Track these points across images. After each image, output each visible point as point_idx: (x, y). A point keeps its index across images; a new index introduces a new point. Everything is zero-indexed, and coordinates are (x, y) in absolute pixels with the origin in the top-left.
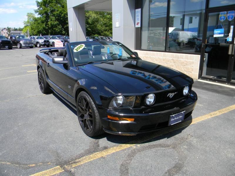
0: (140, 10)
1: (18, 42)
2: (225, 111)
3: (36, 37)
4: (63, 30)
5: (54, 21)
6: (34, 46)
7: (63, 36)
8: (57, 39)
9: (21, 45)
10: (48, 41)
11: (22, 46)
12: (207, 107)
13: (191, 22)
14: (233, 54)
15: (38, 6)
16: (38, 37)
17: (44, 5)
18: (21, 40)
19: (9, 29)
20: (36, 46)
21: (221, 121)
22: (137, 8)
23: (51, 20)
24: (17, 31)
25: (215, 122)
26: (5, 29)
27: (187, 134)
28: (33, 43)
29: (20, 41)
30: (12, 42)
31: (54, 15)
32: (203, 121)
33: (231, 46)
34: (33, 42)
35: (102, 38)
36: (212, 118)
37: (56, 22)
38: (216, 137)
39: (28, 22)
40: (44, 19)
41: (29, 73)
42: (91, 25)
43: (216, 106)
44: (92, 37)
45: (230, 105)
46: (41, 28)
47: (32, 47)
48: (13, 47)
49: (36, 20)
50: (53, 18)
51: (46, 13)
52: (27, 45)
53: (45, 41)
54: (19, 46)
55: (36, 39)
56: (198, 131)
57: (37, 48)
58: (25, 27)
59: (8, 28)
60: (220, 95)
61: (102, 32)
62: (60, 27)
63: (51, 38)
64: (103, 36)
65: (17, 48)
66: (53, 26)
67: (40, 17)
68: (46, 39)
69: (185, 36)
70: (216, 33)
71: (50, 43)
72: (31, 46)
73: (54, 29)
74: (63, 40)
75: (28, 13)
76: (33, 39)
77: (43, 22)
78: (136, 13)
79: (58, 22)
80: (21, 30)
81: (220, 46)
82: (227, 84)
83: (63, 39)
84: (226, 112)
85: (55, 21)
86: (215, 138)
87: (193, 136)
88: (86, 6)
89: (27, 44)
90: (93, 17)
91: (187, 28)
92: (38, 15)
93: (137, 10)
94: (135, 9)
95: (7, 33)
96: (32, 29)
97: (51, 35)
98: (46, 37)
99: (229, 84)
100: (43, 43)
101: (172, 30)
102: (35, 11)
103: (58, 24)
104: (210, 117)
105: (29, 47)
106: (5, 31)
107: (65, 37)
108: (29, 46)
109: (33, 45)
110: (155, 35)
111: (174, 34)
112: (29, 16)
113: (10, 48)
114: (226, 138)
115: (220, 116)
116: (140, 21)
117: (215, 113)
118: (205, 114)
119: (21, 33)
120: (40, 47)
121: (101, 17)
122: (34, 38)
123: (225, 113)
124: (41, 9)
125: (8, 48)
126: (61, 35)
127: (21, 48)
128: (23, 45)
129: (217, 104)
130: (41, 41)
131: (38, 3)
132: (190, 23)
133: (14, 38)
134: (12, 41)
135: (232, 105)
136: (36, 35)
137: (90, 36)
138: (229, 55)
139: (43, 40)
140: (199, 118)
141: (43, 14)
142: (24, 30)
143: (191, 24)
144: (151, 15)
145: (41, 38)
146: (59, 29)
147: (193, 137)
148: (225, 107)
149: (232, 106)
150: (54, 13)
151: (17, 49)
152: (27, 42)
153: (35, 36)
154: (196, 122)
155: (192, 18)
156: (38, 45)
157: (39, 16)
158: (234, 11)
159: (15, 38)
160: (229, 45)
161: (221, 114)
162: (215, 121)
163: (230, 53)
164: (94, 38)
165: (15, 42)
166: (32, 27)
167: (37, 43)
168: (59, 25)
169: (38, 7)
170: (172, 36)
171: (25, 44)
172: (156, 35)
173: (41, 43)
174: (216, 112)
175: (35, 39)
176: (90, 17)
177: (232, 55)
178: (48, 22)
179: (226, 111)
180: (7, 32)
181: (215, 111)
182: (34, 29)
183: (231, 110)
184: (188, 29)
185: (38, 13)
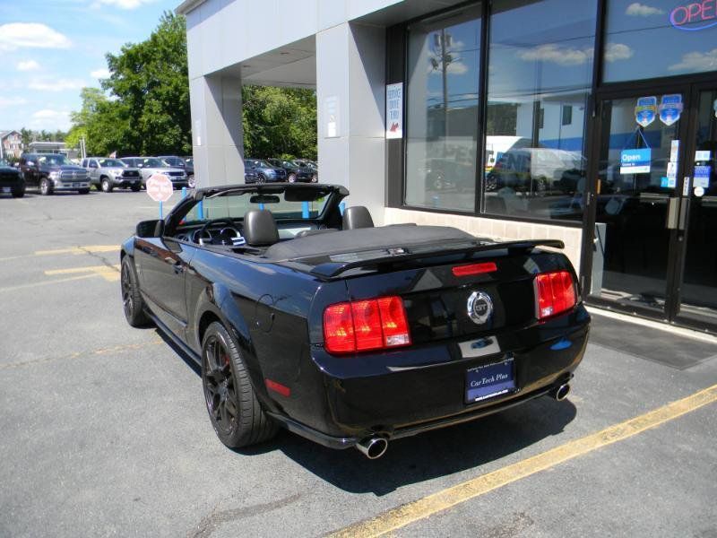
0: (399, 86)
1: (44, 175)
2: (652, 421)
3: (99, 161)
4: (185, 140)
5: (157, 113)
6: (94, 187)
7: (182, 159)
8: (164, 167)
9: (51, 184)
10: (136, 174)
11: (56, 187)
12: (594, 405)
13: (567, 120)
14: (682, 227)
15: (112, 70)
16: (106, 161)
17: (128, 67)
18: (53, 170)
19: (26, 136)
20: (99, 188)
21: (634, 461)
22: (390, 79)
23: (151, 111)
24: (50, 140)
25: (614, 466)
26: (13, 133)
27: (515, 514)
28: (88, 180)
29: (48, 174)
30: (23, 175)
31: (157, 97)
32: (575, 458)
33: (674, 202)
34: (89, 175)
35: (302, 165)
36: (607, 447)
37: (165, 118)
38: (613, 524)
39: (84, 114)
40: (129, 107)
41: (53, 277)
42: (272, 124)
43: (624, 403)
44: (272, 162)
45: (671, 400)
46: (118, 135)
47: (85, 191)
48: (27, 189)
49: (103, 109)
50: (156, 105)
51: (135, 90)
52: (71, 184)
53: (126, 174)
54: (44, 188)
55: (99, 166)
56: (555, 498)
57: (101, 193)
58: (76, 129)
59: (22, 131)
60: (640, 360)
61: (304, 147)
62: (175, 132)
63: (147, 164)
64: (308, 158)
65: (39, 193)
66: (154, 129)
67: (118, 101)
68: (132, 166)
69: (549, 162)
70: (626, 163)
71: (141, 178)
72: (81, 187)
73: (158, 136)
74: (182, 170)
75: (85, 90)
76: (91, 166)
77: (124, 116)
78: (388, 97)
79: (170, 117)
80: (60, 137)
81: (641, 201)
82: (666, 321)
83: (183, 167)
84: (654, 425)
85: (161, 113)
86: (610, 530)
87: (533, 522)
88: (244, 71)
89: (70, 181)
90: (277, 104)
91: (558, 138)
92: (112, 94)
93: (390, 87)
94: (386, 84)
95: (20, 147)
96: (91, 137)
97: (148, 155)
98: (132, 160)
99: (673, 323)
100: (120, 178)
101: (511, 145)
102: (103, 84)
103: (169, 122)
104: (600, 444)
105: (77, 192)
106: (14, 141)
107: (188, 160)
108: (77, 186)
109: (88, 185)
110: (457, 159)
111: (516, 158)
112: (89, 98)
113: (18, 194)
114: (646, 530)
115: (634, 439)
116: (399, 121)
117: (618, 429)
118: (585, 431)
119: (63, 147)
120: (110, 190)
121: (301, 101)
122: (93, 165)
123: (651, 430)
124: (121, 77)
125: (12, 192)
126: (179, 155)
127: (51, 192)
128: (58, 185)
129: (630, 394)
130: (115, 173)
131: (112, 59)
132: (564, 124)
133: (30, 163)
134: (27, 173)
135: (676, 399)
136: (102, 155)
137: (266, 158)
138: (670, 230)
139: (120, 171)
140: (564, 446)
141: (125, 93)
142: (70, 138)
143: (567, 126)
144: (449, 99)
145: (115, 164)
146: (174, 136)
147: (533, 527)
148: (654, 408)
149: (678, 402)
150: (158, 90)
151: (39, 197)
152: (71, 177)
153: (96, 159)
154: (551, 464)
155: (571, 108)
156: (105, 186)
157: (114, 98)
158: (680, 96)
159: (35, 162)
160: (669, 201)
161: (638, 432)
162: (615, 460)
163: (672, 224)
164: (277, 164)
165: (35, 174)
166: (89, 132)
167: (103, 177)
168: (172, 126)
169: (113, 73)
170: (510, 163)
171: (63, 181)
172: (462, 157)
173: (114, 179)
174: (621, 426)
175: (96, 167)
176: (269, 102)
177: (678, 232)
178: (140, 115)
179: (658, 421)
180: (20, 142)
181: (621, 420)
182: (97, 137)
183: (674, 417)
184: (559, 140)
185: (111, 90)
